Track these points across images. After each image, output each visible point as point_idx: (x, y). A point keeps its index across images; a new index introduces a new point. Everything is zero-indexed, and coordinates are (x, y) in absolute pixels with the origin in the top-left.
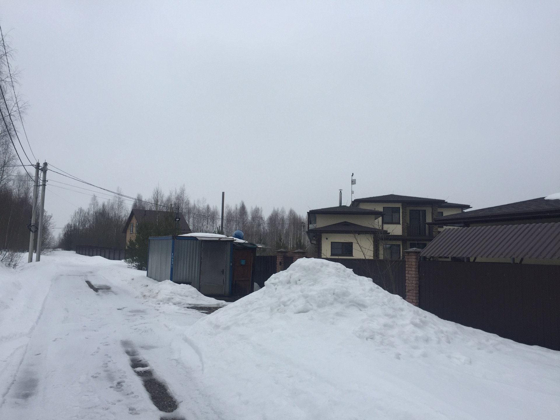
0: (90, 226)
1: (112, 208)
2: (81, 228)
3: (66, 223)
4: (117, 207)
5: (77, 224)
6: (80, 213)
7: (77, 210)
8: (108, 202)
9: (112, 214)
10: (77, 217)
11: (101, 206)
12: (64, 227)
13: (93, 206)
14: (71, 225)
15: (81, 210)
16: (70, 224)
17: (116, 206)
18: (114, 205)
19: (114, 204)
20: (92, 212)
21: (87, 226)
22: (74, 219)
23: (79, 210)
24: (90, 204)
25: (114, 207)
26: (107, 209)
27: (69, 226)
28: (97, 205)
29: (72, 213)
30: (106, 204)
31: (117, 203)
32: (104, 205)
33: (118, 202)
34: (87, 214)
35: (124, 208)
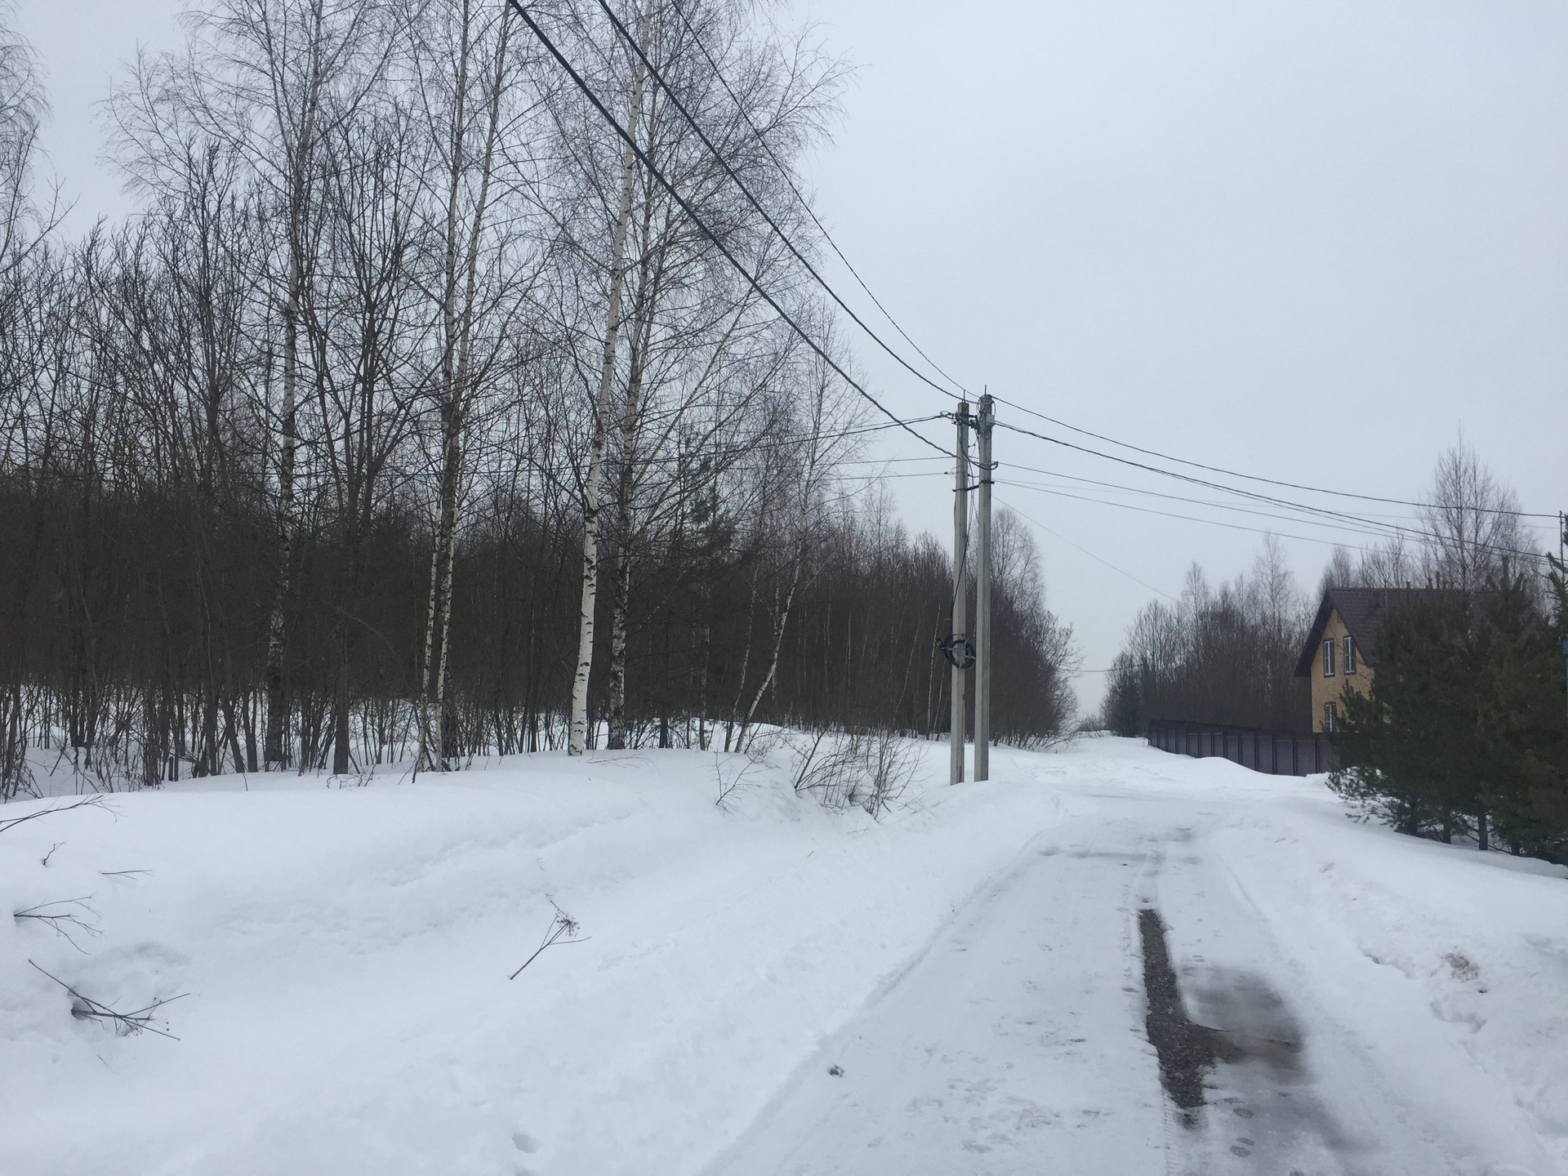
0: (1187, 661)
1: (1254, 599)
2: (1160, 666)
3: (1116, 653)
4: (1267, 596)
5: (1149, 653)
6: (1155, 619)
7: (1145, 611)
8: (1236, 585)
9: (1253, 618)
10: (1146, 631)
11: (1219, 597)
12: (1109, 665)
13: (1192, 598)
14: (1132, 657)
15: (1156, 612)
16: (1128, 654)
17: (1264, 595)
18: (1258, 591)
19: (1259, 586)
20: (1190, 617)
21: (1178, 661)
22: (1138, 639)
23: (1149, 610)
24: (1185, 594)
25: (1259, 597)
26: (1237, 603)
27: (1124, 661)
28: (1206, 594)
29: (1132, 622)
30: (1232, 588)
31: (1267, 583)
32: (1225, 595)
33: (1270, 579)
34: (1175, 621)
35: (1292, 598)
